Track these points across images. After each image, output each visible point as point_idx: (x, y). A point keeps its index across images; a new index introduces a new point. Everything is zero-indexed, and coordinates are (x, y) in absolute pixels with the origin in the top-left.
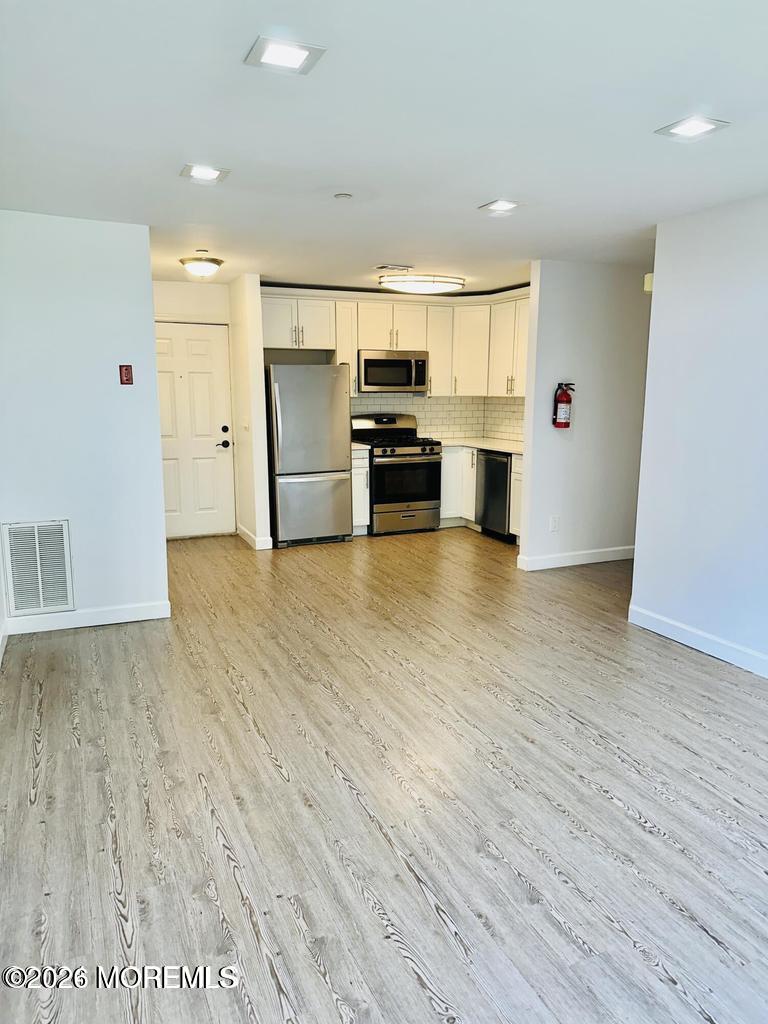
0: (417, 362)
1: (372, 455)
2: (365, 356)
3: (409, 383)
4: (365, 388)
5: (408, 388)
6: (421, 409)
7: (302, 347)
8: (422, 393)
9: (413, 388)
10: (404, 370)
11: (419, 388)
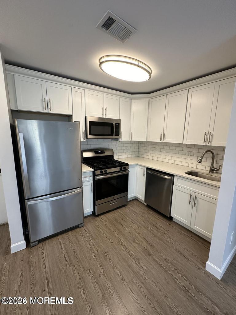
0: (116, 124)
1: (94, 175)
2: (89, 120)
3: (112, 135)
4: (89, 137)
5: (111, 137)
6: (115, 146)
7: (50, 112)
8: (117, 139)
9: (114, 137)
10: (109, 128)
11: (117, 137)
